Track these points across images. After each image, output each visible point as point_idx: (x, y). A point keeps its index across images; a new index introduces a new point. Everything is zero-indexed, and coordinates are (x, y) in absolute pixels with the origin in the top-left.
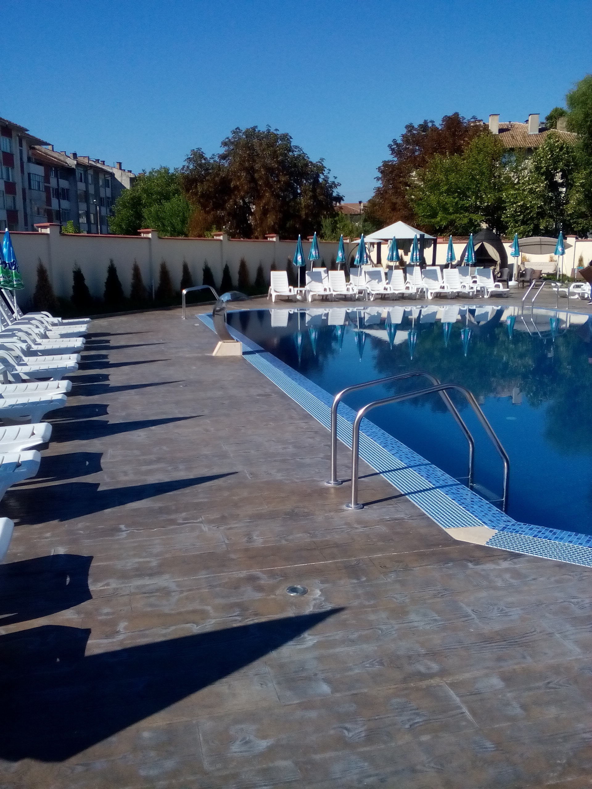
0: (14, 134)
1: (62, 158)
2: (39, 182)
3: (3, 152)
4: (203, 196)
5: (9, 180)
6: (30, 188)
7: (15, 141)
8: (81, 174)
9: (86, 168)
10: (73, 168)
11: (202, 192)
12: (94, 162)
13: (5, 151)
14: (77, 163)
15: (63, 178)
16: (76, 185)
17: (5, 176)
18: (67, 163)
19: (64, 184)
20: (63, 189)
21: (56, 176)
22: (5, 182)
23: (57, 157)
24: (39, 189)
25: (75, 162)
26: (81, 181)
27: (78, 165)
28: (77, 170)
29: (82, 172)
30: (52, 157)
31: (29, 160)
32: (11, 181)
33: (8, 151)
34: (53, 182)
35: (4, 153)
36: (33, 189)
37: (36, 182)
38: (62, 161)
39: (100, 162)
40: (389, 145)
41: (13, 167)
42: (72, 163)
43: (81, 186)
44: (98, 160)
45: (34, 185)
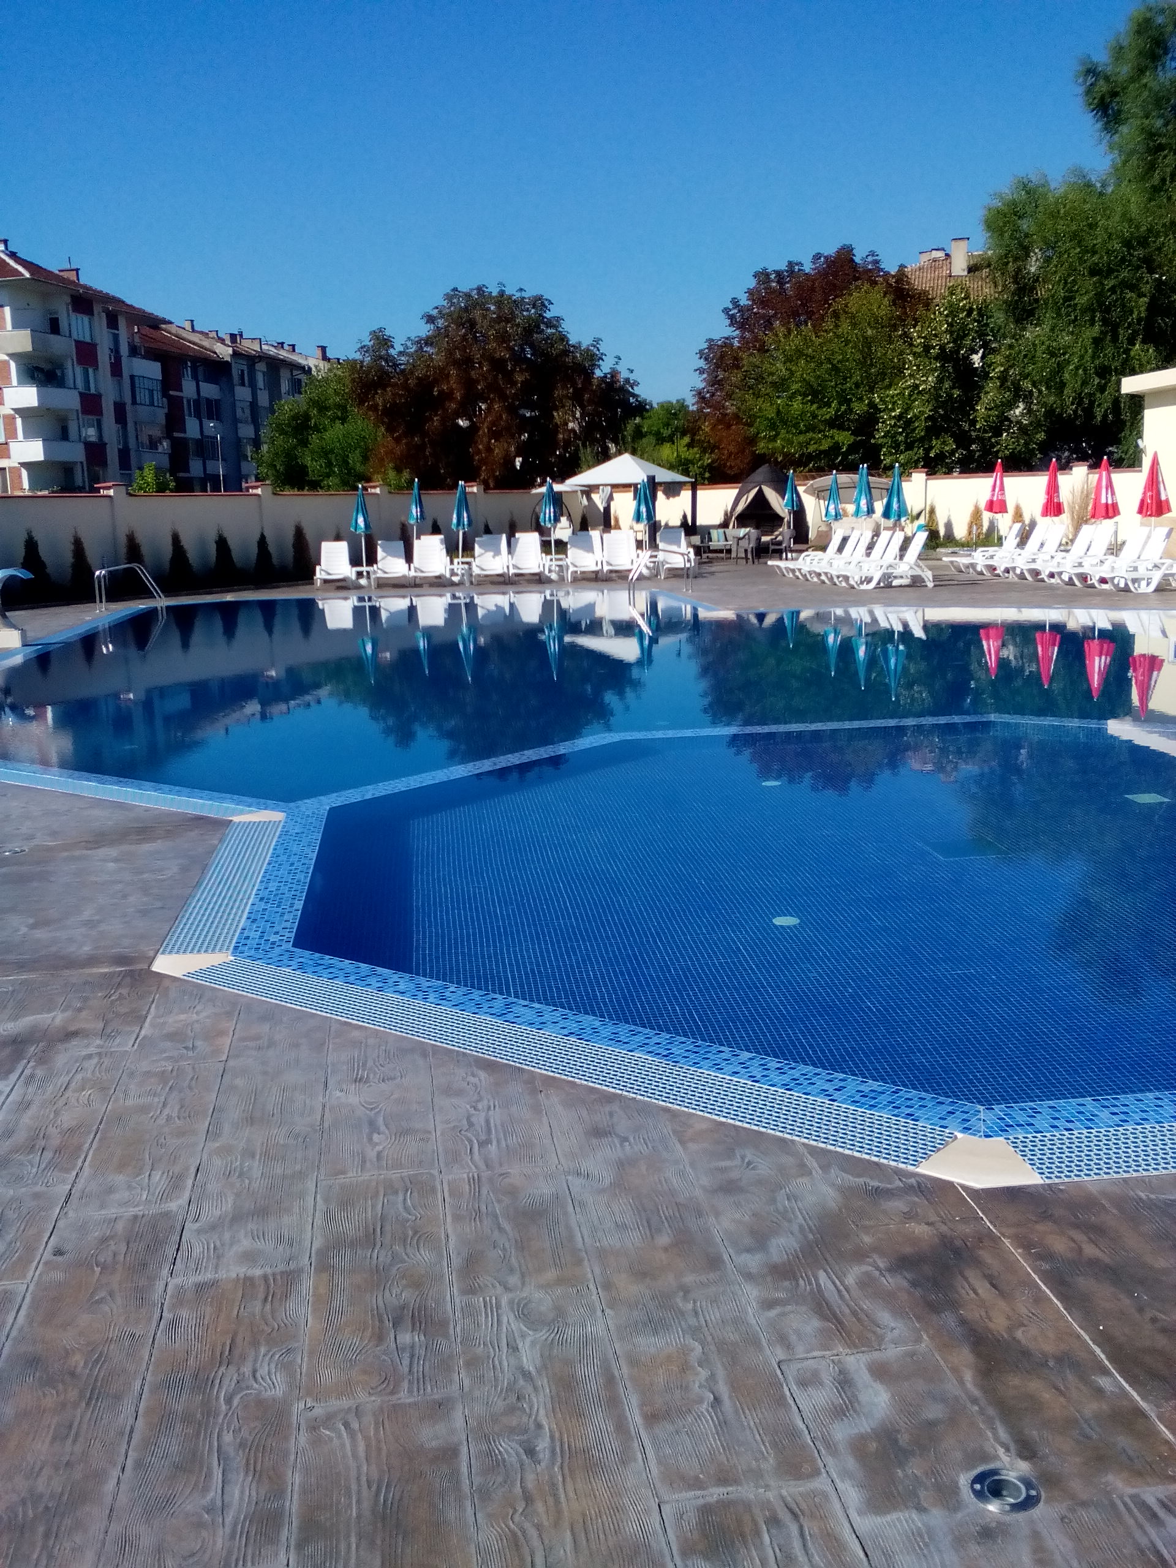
0: (97, 308)
1: (206, 343)
2: (151, 392)
3: (77, 342)
4: (386, 412)
5: (89, 390)
6: (134, 402)
7: (101, 321)
8: (242, 371)
9: (251, 360)
10: (227, 361)
11: (385, 406)
12: (275, 347)
13: (82, 339)
14: (234, 350)
15: (208, 380)
16: (232, 391)
17: (80, 384)
18: (215, 353)
19: (210, 390)
20: (209, 401)
21: (195, 377)
22: (81, 394)
23: (199, 342)
24: (152, 404)
25: (230, 351)
26: (243, 384)
27: (236, 354)
28: (233, 365)
29: (245, 368)
30: (190, 342)
31: (134, 351)
32: (93, 391)
33: (88, 339)
34: (189, 389)
35: (79, 344)
36: (141, 404)
37: (147, 392)
38: (206, 349)
39: (285, 346)
40: (725, 309)
41: (96, 368)
42: (225, 352)
43: (243, 393)
44: (282, 344)
45: (143, 396)
